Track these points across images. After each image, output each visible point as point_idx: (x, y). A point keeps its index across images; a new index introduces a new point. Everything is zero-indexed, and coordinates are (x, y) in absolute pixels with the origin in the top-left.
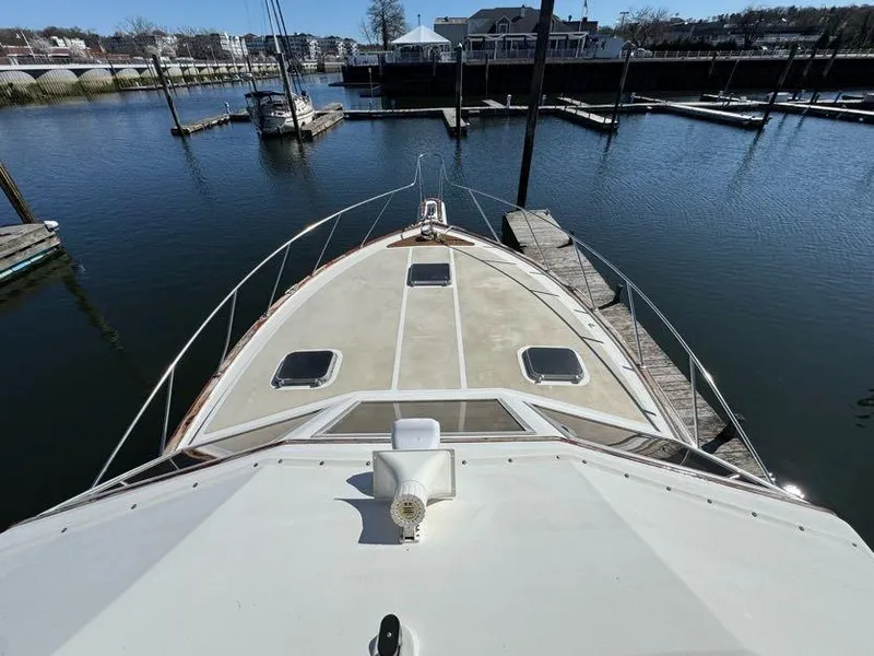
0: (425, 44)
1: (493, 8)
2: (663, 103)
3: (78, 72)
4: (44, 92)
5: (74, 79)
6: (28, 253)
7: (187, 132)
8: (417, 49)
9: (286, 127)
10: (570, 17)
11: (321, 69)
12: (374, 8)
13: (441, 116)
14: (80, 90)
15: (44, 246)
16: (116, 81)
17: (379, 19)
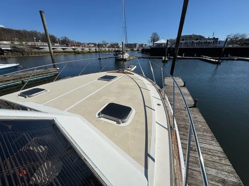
0: (163, 43)
1: (184, 35)
2: (240, 58)
3: (89, 49)
4: (83, 52)
5: (89, 50)
6: (51, 74)
7: (101, 59)
8: (161, 44)
9: (121, 58)
10: (209, 37)
11: (138, 50)
12: (152, 37)
13: (162, 58)
14: (89, 52)
15: (55, 73)
16: (96, 51)
17: (153, 36)
